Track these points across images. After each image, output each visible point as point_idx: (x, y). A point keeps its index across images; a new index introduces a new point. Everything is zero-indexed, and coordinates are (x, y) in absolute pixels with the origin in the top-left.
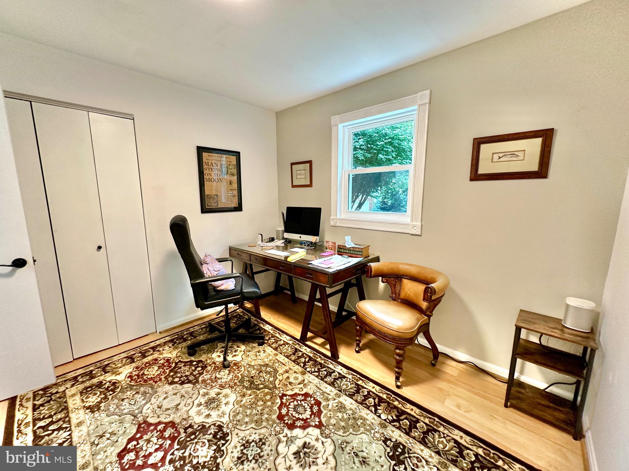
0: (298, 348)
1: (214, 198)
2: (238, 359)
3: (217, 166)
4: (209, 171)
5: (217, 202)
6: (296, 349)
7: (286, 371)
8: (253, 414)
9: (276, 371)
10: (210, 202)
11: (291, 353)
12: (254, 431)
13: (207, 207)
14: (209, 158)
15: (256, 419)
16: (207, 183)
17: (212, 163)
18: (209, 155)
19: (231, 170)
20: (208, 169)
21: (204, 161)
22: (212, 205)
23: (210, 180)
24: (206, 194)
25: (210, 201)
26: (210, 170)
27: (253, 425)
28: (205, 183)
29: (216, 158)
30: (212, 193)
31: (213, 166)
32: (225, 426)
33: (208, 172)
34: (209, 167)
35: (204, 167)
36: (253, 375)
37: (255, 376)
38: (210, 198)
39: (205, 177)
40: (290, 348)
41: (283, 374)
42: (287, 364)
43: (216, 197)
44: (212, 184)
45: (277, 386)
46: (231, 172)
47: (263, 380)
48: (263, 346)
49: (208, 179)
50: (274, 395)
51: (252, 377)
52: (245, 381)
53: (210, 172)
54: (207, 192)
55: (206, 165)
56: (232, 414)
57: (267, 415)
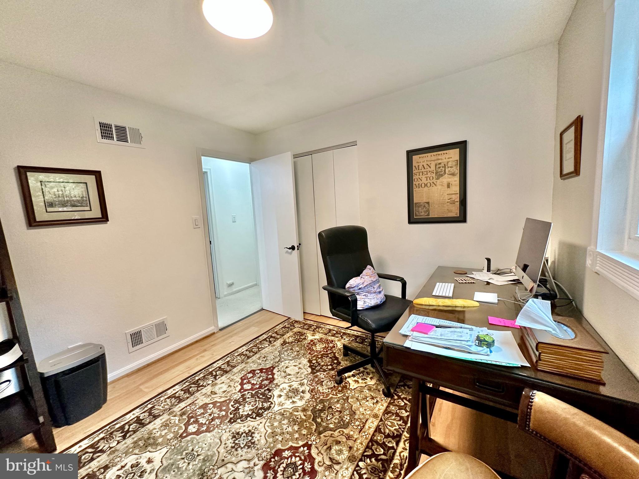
0: (403, 437)
1: (424, 206)
2: (353, 385)
3: (430, 167)
4: (419, 175)
5: (428, 211)
6: (399, 436)
7: (349, 437)
8: (283, 426)
9: (346, 426)
10: (418, 212)
11: (387, 431)
12: (263, 435)
13: (415, 217)
14: (421, 160)
15: (276, 431)
16: (417, 189)
17: (423, 165)
18: (420, 158)
19: (449, 169)
20: (418, 174)
21: (414, 165)
22: (421, 214)
23: (420, 186)
24: (414, 202)
25: (419, 210)
26: (421, 174)
27: (270, 431)
28: (414, 190)
29: (429, 159)
30: (422, 200)
31: (425, 169)
32: (269, 411)
33: (417, 177)
34: (420, 171)
35: (414, 172)
36: (333, 407)
37: (333, 409)
38: (419, 207)
39: (414, 183)
40: (397, 427)
41: (344, 434)
42: (363, 434)
43: (427, 205)
44: (423, 190)
45: (322, 436)
46: (449, 171)
47: (328, 418)
48: (385, 398)
49: (417, 185)
50: (309, 436)
51: (330, 407)
52: (324, 404)
53: (420, 177)
54: (415, 201)
55: (416, 169)
56: (282, 411)
57: (281, 439)
